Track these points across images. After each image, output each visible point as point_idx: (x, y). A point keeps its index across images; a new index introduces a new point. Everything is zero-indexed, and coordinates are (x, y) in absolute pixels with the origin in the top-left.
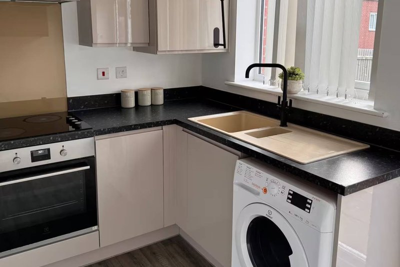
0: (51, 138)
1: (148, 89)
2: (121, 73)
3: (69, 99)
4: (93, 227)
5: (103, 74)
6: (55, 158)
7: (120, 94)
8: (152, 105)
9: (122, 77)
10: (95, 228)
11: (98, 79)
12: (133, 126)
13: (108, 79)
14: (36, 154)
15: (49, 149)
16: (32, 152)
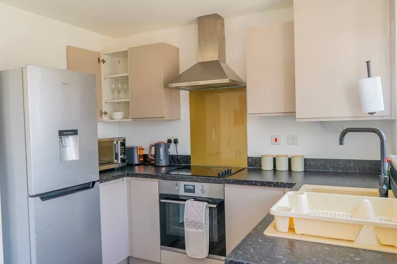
0: (195, 179)
2: (292, 140)
3: (248, 158)
5: (276, 140)
6: (198, 193)
9: (292, 144)
11: (270, 144)
13: (280, 144)
14: (187, 187)
15: (194, 186)
16: (185, 185)
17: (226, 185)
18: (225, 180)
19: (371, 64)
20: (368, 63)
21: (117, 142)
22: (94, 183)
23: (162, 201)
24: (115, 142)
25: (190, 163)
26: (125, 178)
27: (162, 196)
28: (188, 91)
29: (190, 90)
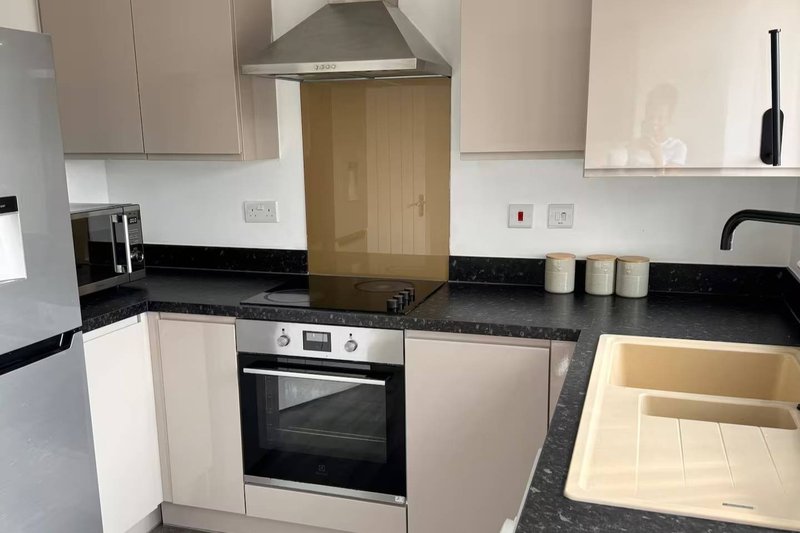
0: (332, 317)
1: (608, 257)
2: (561, 216)
3: (452, 259)
4: (397, 497)
5: (521, 216)
6: (338, 352)
7: (544, 261)
8: (615, 296)
9: (561, 226)
10: (400, 499)
11: (509, 227)
12: (477, 327)
13: (530, 227)
14: (310, 338)
15: (329, 335)
16: (305, 333)
17: (409, 333)
18: (407, 321)
19: (780, 37)
20: (774, 33)
21: (120, 220)
22: (68, 335)
23: (246, 370)
24: (115, 220)
25: (305, 269)
26: (143, 315)
27: (245, 360)
28: (298, 83)
29: (301, 81)
